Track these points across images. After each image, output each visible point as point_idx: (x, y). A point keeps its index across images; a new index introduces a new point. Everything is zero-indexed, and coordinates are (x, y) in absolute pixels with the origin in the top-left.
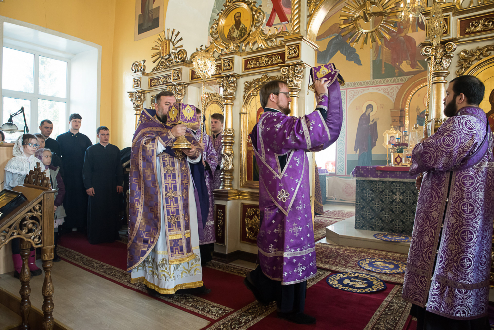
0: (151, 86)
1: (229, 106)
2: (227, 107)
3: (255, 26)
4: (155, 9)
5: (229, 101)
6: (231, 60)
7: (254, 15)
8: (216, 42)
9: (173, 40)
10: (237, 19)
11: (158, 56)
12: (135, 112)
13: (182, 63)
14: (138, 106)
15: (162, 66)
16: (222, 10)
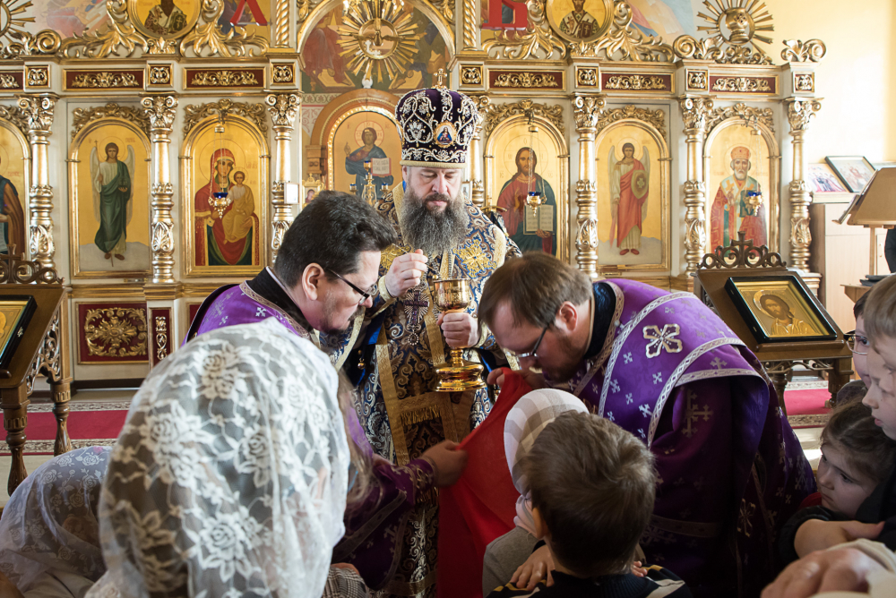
1: (165, 145)
2: (161, 147)
5: (164, 136)
6: (169, 67)
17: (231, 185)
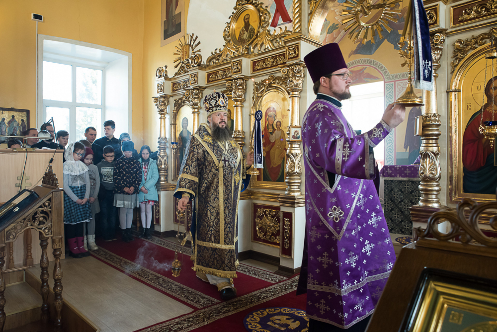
0: (174, 90)
1: (239, 109)
2: (237, 109)
3: (263, 27)
4: (177, 14)
5: (238, 103)
6: (240, 63)
7: (260, 16)
8: (228, 44)
9: (192, 44)
10: (246, 21)
11: (179, 61)
12: (160, 116)
13: (198, 67)
14: (161, 111)
15: (183, 70)
16: (233, 13)
17: (274, 130)
